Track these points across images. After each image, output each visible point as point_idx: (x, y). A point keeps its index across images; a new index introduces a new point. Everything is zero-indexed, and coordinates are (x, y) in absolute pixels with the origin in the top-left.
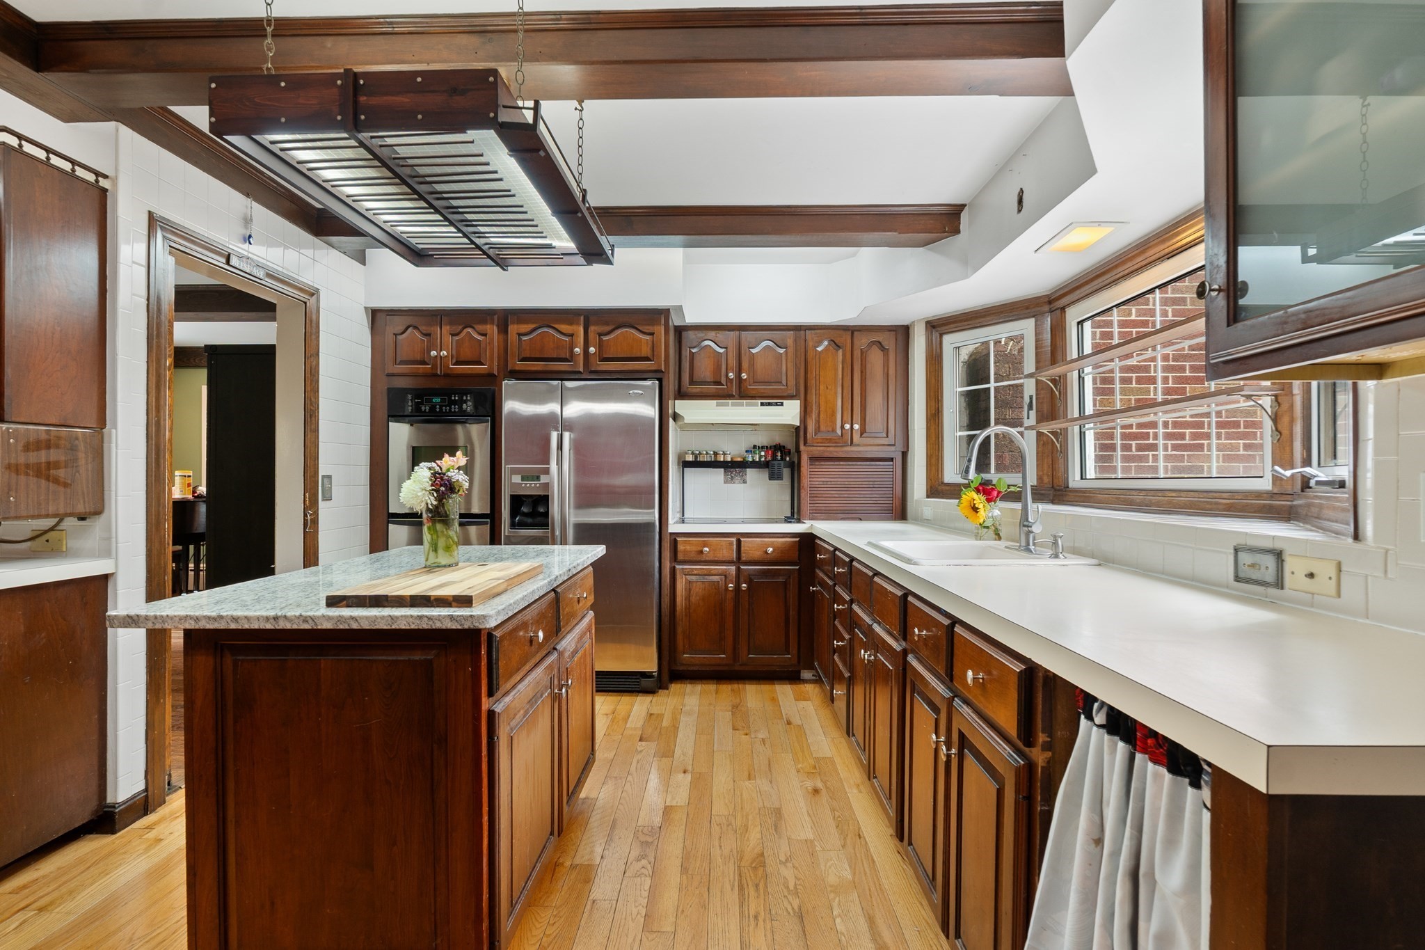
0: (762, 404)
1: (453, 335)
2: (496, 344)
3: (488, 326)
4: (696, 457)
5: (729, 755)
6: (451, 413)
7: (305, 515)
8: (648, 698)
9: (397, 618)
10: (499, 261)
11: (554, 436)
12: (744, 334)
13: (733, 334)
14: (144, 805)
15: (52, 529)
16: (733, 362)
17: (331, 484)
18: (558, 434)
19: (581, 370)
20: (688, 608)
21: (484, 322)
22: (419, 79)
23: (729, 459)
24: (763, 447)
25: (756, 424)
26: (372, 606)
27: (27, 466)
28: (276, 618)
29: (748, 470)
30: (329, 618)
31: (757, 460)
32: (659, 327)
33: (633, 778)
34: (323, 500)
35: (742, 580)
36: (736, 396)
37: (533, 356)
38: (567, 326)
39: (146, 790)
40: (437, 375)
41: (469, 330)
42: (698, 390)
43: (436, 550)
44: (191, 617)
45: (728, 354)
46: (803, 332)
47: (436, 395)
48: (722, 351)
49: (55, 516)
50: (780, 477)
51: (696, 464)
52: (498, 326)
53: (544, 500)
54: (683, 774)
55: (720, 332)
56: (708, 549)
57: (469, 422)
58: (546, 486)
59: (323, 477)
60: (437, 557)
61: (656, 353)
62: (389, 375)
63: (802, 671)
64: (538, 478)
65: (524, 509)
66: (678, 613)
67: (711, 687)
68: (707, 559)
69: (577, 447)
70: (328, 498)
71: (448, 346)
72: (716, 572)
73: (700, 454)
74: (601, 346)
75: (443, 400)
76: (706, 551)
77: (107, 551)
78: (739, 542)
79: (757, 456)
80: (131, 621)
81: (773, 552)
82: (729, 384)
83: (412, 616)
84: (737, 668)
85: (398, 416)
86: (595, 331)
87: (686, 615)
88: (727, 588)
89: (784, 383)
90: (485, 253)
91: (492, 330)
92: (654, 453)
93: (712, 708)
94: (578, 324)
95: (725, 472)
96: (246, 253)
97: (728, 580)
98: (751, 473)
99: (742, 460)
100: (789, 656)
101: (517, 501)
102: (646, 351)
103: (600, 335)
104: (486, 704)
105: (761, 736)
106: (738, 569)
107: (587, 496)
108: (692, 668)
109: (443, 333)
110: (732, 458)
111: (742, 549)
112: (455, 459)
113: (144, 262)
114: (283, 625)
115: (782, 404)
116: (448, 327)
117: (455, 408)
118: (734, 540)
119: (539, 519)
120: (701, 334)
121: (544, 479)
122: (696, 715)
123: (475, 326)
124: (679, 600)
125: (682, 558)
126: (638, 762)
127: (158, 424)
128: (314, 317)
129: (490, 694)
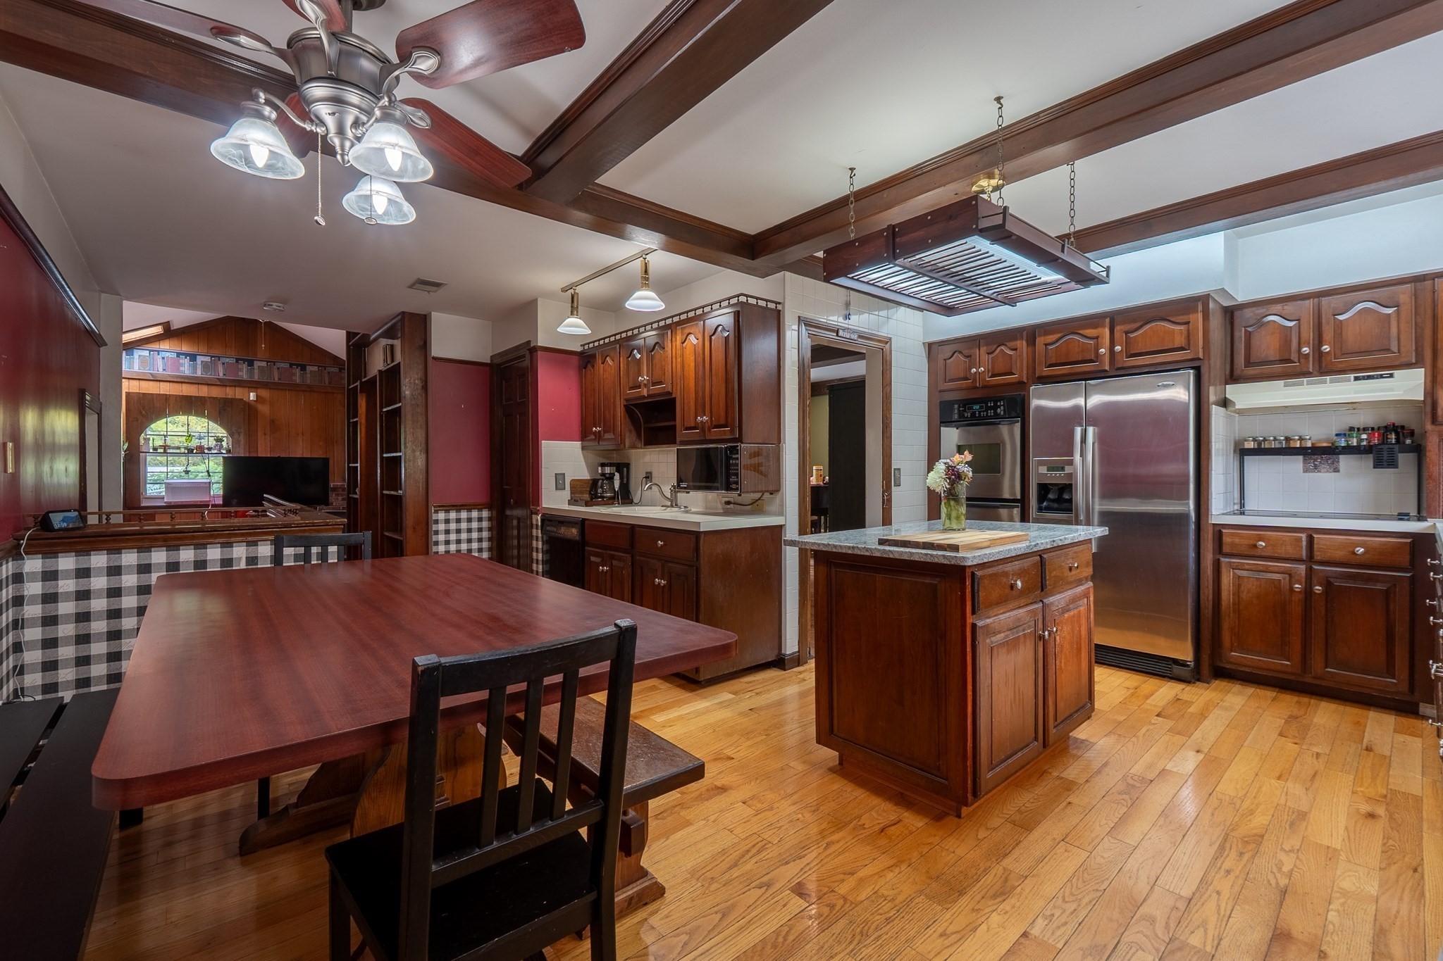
0: (1356, 379)
1: (988, 354)
2: (1025, 355)
3: (1018, 342)
4: (1260, 444)
5: (1262, 755)
6: (988, 417)
7: (883, 496)
8: (1180, 685)
9: (913, 553)
10: (1006, 301)
11: (1078, 430)
12: (1325, 300)
13: (1309, 303)
14: (798, 660)
15: (759, 499)
16: (1308, 333)
17: (900, 474)
18: (1082, 430)
19: (1107, 368)
20: (1237, 603)
21: (1015, 339)
22: (929, 217)
23: (1309, 444)
24: (1365, 429)
25: (1355, 403)
26: (902, 546)
27: (751, 465)
28: (853, 547)
29: (1341, 457)
30: (879, 550)
31: (1355, 444)
32: (1195, 315)
33: (1138, 741)
34: (894, 486)
35: (1315, 581)
36: (1315, 372)
37: (1058, 362)
38: (1092, 331)
39: (799, 652)
40: (978, 388)
41: (1002, 347)
42: (1257, 372)
43: (950, 519)
44: (817, 544)
45: (1302, 327)
46: (1429, 283)
47: (976, 403)
48: (1291, 324)
49: (761, 492)
50: (1392, 464)
51: (1260, 451)
52: (1027, 341)
53: (1067, 488)
54: (1195, 753)
55: (1289, 303)
56: (1264, 544)
57: (1002, 423)
58: (1070, 476)
59: (895, 469)
60: (951, 524)
61: (1192, 342)
62: (940, 391)
63: (1421, 705)
64: (1063, 469)
65: (1051, 496)
66: (1223, 607)
67: (1269, 694)
68: (1263, 554)
69: (1102, 440)
70: (898, 485)
71: (985, 362)
72: (1276, 569)
73: (1265, 440)
74: (1128, 343)
75: (981, 407)
76: (1262, 545)
77: (781, 513)
78: (1311, 540)
79: (1355, 440)
80: (793, 543)
81: (1363, 554)
82: (1302, 360)
83: (921, 553)
84: (1308, 679)
85: (946, 422)
86: (1122, 330)
87: (1234, 611)
88: (1292, 589)
89: (1394, 348)
90: (992, 299)
91: (1022, 344)
92: (1188, 440)
93: (1260, 711)
94: (1103, 326)
95: (1304, 460)
96: (847, 326)
97: (1293, 580)
98: (1344, 461)
99: (1330, 445)
100: (1394, 681)
101: (1044, 489)
102: (1179, 341)
103: (1127, 333)
104: (970, 620)
105: (1316, 749)
106: (1310, 571)
107: (1113, 485)
108: (1243, 669)
109: (982, 353)
110: (1312, 444)
111: (1315, 546)
112: (963, 456)
113: (797, 347)
114: (857, 552)
115: (1391, 376)
116: (985, 348)
117: (991, 413)
118: (1304, 536)
119: (1066, 505)
120: (1261, 311)
121: (1068, 470)
122: (1235, 712)
123: (1007, 344)
124: (1224, 594)
125: (1228, 551)
126: (1148, 731)
127: (804, 439)
128: (888, 358)
129: (973, 613)
